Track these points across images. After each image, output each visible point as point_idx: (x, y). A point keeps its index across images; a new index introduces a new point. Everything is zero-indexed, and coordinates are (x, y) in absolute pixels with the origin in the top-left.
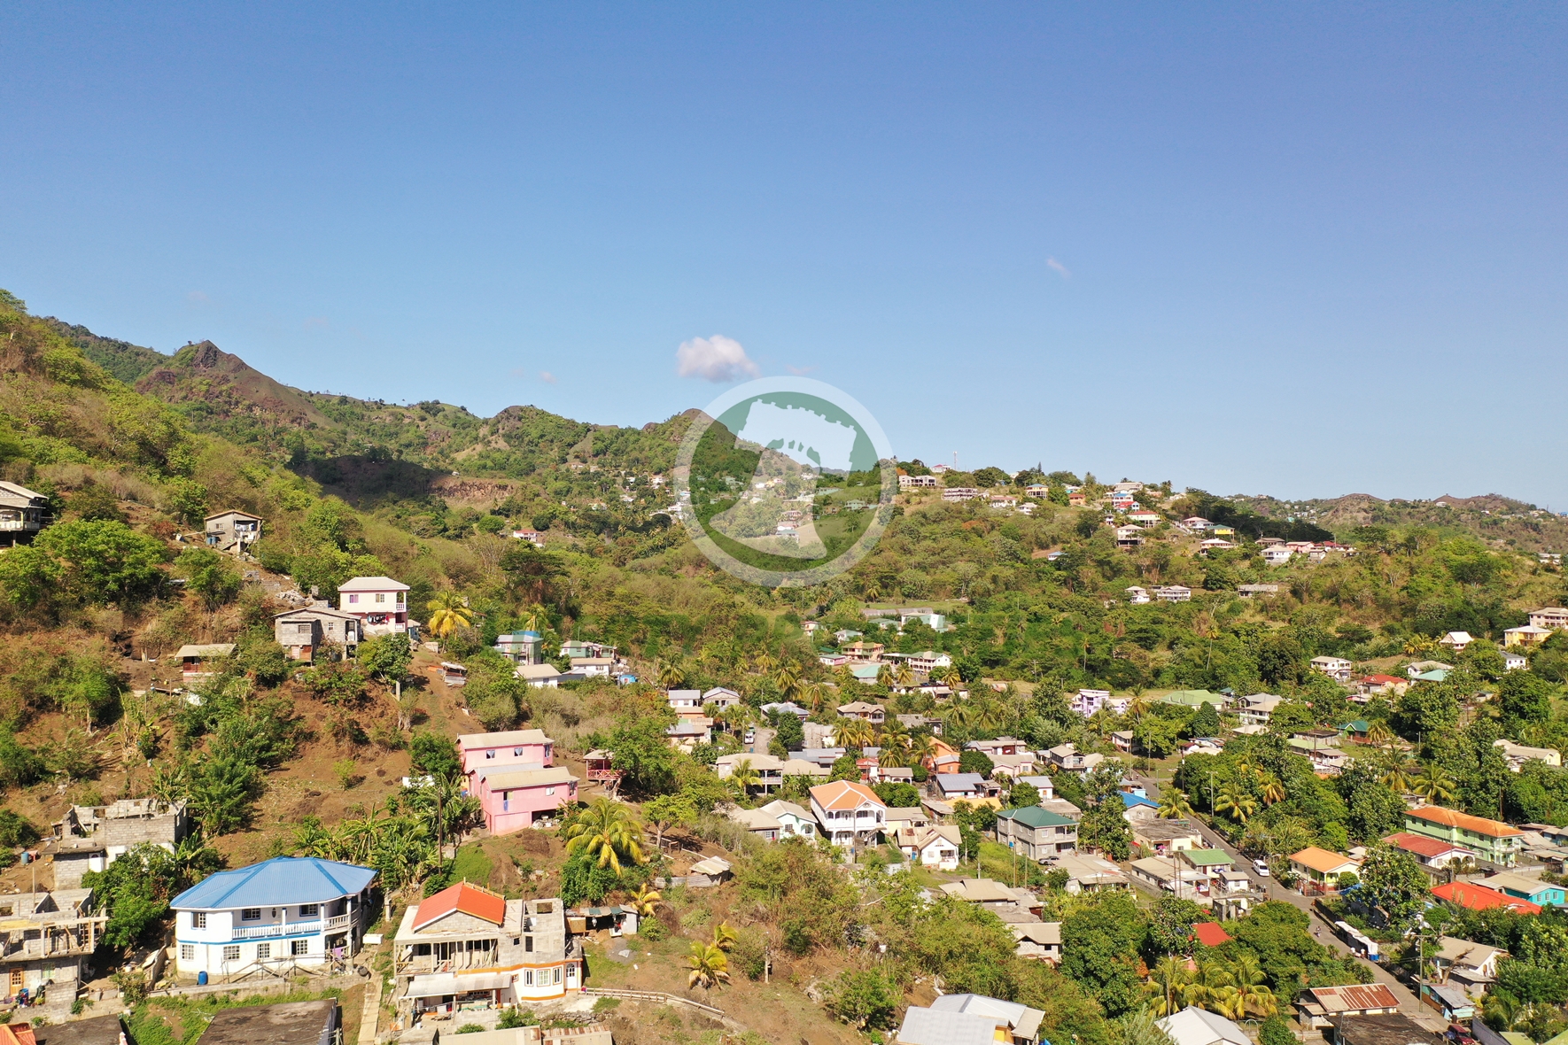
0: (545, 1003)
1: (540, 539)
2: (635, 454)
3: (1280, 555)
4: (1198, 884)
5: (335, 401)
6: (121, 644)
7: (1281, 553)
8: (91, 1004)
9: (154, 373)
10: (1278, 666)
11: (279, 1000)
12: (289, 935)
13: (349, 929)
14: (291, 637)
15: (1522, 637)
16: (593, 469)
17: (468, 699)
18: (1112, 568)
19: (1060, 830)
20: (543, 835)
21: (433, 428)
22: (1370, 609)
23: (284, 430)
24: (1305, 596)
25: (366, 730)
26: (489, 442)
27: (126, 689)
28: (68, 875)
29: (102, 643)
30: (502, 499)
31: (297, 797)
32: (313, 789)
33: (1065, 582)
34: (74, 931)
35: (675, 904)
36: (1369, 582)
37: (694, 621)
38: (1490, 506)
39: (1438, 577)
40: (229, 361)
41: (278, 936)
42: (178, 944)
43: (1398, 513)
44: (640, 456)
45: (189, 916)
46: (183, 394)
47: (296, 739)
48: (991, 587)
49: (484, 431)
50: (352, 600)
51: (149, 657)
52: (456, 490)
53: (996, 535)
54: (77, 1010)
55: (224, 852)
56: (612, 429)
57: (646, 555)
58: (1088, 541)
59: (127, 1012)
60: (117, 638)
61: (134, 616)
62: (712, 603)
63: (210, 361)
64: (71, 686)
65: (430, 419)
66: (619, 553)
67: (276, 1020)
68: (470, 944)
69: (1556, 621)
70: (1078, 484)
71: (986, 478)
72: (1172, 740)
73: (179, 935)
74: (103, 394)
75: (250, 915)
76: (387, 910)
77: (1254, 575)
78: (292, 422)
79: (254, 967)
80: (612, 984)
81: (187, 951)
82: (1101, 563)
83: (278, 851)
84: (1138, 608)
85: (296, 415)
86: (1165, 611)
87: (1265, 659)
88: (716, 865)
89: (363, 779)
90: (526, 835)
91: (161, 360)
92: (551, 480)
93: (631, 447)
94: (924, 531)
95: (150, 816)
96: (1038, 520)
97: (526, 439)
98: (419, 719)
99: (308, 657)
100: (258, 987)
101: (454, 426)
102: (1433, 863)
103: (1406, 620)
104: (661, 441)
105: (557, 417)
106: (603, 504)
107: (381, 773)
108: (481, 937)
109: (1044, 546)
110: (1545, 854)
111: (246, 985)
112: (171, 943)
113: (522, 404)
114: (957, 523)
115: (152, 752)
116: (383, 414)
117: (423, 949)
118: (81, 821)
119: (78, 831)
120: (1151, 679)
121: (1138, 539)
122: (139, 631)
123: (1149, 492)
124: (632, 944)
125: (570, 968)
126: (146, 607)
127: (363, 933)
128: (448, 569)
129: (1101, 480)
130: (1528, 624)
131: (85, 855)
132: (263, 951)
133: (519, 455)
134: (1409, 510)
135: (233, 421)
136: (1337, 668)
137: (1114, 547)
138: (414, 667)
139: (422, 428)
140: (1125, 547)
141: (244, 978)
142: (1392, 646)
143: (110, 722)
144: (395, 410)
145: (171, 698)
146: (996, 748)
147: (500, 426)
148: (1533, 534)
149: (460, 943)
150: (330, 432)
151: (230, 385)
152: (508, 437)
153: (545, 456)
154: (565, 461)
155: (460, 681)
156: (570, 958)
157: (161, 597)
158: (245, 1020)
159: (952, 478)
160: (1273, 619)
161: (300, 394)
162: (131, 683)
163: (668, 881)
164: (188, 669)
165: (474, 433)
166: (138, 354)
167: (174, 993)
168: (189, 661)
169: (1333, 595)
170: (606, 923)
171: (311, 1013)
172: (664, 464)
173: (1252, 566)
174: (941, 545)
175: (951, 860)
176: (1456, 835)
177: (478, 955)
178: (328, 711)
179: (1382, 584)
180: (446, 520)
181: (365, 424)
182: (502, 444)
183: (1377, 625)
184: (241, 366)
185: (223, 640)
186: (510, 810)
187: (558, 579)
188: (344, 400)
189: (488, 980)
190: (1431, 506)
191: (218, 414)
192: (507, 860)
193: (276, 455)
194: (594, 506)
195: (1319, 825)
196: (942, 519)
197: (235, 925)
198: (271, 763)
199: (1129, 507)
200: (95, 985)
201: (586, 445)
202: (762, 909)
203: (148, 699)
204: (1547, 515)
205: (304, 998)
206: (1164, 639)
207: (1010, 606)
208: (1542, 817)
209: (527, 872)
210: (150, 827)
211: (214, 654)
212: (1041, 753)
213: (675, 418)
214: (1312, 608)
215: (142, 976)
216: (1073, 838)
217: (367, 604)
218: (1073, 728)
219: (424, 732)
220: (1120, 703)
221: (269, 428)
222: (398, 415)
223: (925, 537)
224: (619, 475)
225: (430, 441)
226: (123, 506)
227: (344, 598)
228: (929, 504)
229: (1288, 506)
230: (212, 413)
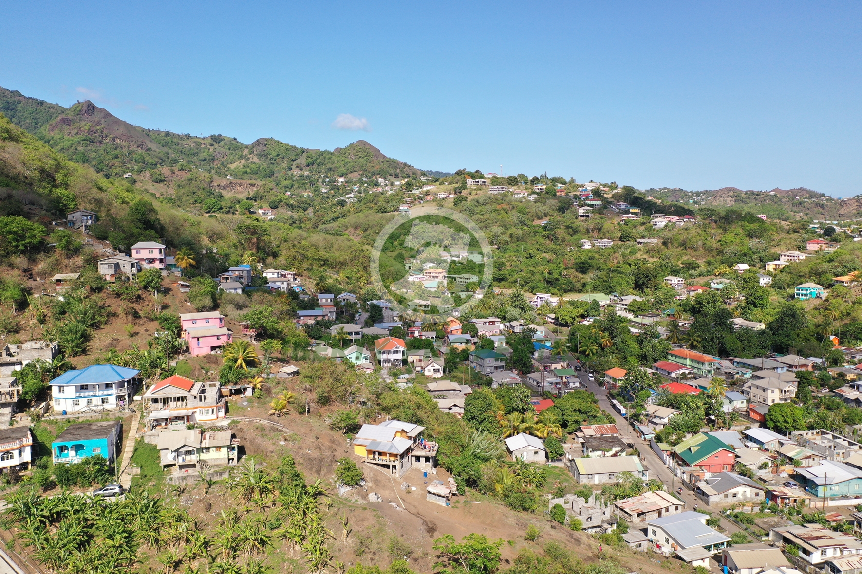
0: (208, 422)
1: (273, 213)
2: (329, 166)
3: (660, 223)
4: (556, 384)
5: (163, 134)
6: (27, 274)
7: (661, 222)
8: (17, 422)
9: (59, 119)
10: (645, 282)
11: (97, 421)
12: (100, 396)
13: (126, 394)
14: (105, 270)
15: (774, 266)
16: (306, 174)
17: (190, 298)
18: (573, 230)
19: (497, 360)
20: (215, 356)
21: (218, 150)
22: (701, 251)
23: (133, 152)
24: (670, 245)
25: (140, 312)
26: (249, 158)
27: (30, 294)
28: (6, 373)
29: (19, 273)
30: (252, 192)
31: (108, 341)
32: (116, 337)
33: (548, 237)
34: (8, 393)
35: (270, 384)
36: (702, 238)
37: (342, 259)
38: (800, 194)
39: (738, 235)
40: (101, 112)
41: (95, 396)
42: (53, 399)
43: (749, 198)
44: (332, 167)
45: (57, 388)
46: (76, 131)
47: (108, 316)
48: (509, 240)
49: (245, 152)
50: (138, 252)
51: (41, 279)
52: (227, 187)
53: (514, 212)
54: (11, 424)
55: (75, 364)
56: (316, 151)
57: (329, 222)
58: (563, 215)
59: (32, 425)
60: (25, 271)
61: (33, 261)
62: (351, 250)
63: (90, 112)
64: (4, 292)
65: (216, 145)
66: (315, 222)
67: (94, 427)
68: (175, 398)
69: (792, 258)
70: (565, 183)
71: (512, 181)
72: (574, 319)
73: (54, 396)
74: (22, 144)
75: (83, 387)
76: (144, 387)
77: (646, 233)
78: (138, 147)
79: (86, 409)
80: (238, 415)
81: (58, 401)
82: (567, 227)
83: (98, 362)
84: (585, 250)
85: (140, 143)
86: (597, 253)
87: (639, 278)
88: (291, 368)
89: (138, 333)
90: (208, 357)
91: (63, 110)
92: (282, 180)
93: (327, 161)
94: (477, 210)
95: (42, 348)
96: (537, 204)
97: (269, 157)
98: (165, 307)
99: (113, 280)
100: (88, 416)
101: (229, 149)
102: (673, 375)
103: (718, 257)
104: (343, 158)
105: (286, 144)
106: (310, 194)
107: (146, 331)
108: (180, 396)
109: (540, 218)
110: (728, 371)
111: (83, 415)
112: (51, 399)
113: (267, 137)
114: (494, 206)
115: (42, 321)
116: (190, 142)
117: (155, 401)
118: (12, 351)
119: (10, 355)
120: (581, 288)
121: (589, 214)
122: (35, 268)
123: (602, 188)
124: (250, 401)
125: (219, 409)
126: (38, 256)
127: (134, 395)
128: (208, 233)
129: (578, 182)
130: (779, 260)
131: (13, 364)
132: (89, 402)
133: (265, 166)
134: (755, 196)
135: (105, 147)
136: (676, 282)
137: (576, 218)
138: (166, 283)
139: (211, 150)
140: (582, 219)
141: (82, 413)
142: (708, 271)
143: (24, 309)
144: (197, 140)
145: (51, 298)
146: (485, 323)
147: (255, 149)
148: (820, 209)
149: (171, 398)
150: (159, 153)
151: (102, 126)
152: (259, 155)
153: (280, 166)
154: (291, 169)
155: (187, 290)
156: (219, 404)
157: (45, 252)
158: (81, 427)
159: (495, 181)
160: (652, 257)
161: (143, 130)
162: (33, 291)
163: (268, 375)
164: (59, 285)
165: (240, 153)
166: (49, 108)
167: (52, 418)
168: (59, 281)
169: (683, 244)
170: (238, 392)
171: (108, 425)
172: (345, 171)
173: (645, 229)
174: (485, 217)
175: (438, 373)
176: (688, 362)
177: (179, 403)
178: (121, 303)
179: (709, 239)
180: (222, 203)
181: (180, 148)
182: (256, 159)
183: (704, 260)
184: (108, 115)
185: (75, 272)
186: (200, 346)
187: (265, 237)
188: (168, 134)
189: (183, 412)
190: (767, 194)
191: (96, 143)
192: (198, 367)
193: (129, 166)
194: (305, 195)
195: (625, 358)
196: (487, 203)
197: (77, 391)
198: (96, 326)
199: (587, 196)
200: (19, 415)
201: (302, 160)
202: (308, 386)
203: (41, 298)
204: (830, 199)
205: (107, 420)
206: (593, 267)
207: (518, 250)
208: (736, 354)
209: (207, 371)
210: (41, 352)
211: (69, 278)
212: (506, 324)
213: (351, 145)
214: (672, 252)
215: (39, 412)
216: (503, 364)
217: (145, 254)
218: (528, 312)
219: (168, 313)
220: (554, 301)
221: (125, 151)
222: (198, 142)
223: (477, 213)
224: (320, 177)
225: (216, 158)
226: (26, 208)
227: (134, 252)
228: (481, 196)
229: (690, 194)
230: (92, 142)
